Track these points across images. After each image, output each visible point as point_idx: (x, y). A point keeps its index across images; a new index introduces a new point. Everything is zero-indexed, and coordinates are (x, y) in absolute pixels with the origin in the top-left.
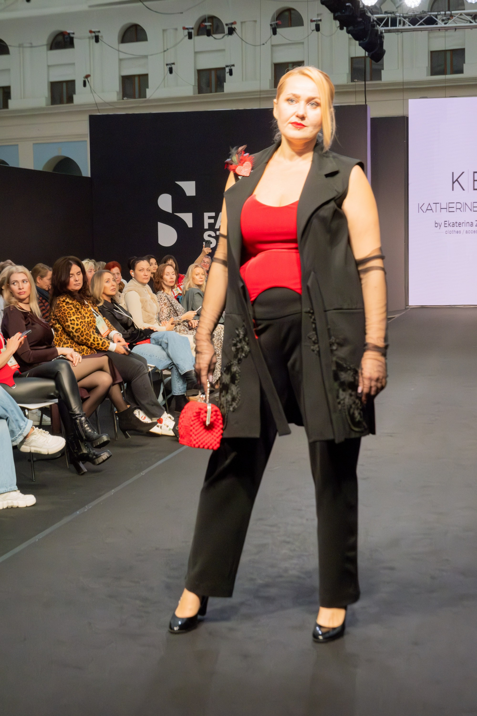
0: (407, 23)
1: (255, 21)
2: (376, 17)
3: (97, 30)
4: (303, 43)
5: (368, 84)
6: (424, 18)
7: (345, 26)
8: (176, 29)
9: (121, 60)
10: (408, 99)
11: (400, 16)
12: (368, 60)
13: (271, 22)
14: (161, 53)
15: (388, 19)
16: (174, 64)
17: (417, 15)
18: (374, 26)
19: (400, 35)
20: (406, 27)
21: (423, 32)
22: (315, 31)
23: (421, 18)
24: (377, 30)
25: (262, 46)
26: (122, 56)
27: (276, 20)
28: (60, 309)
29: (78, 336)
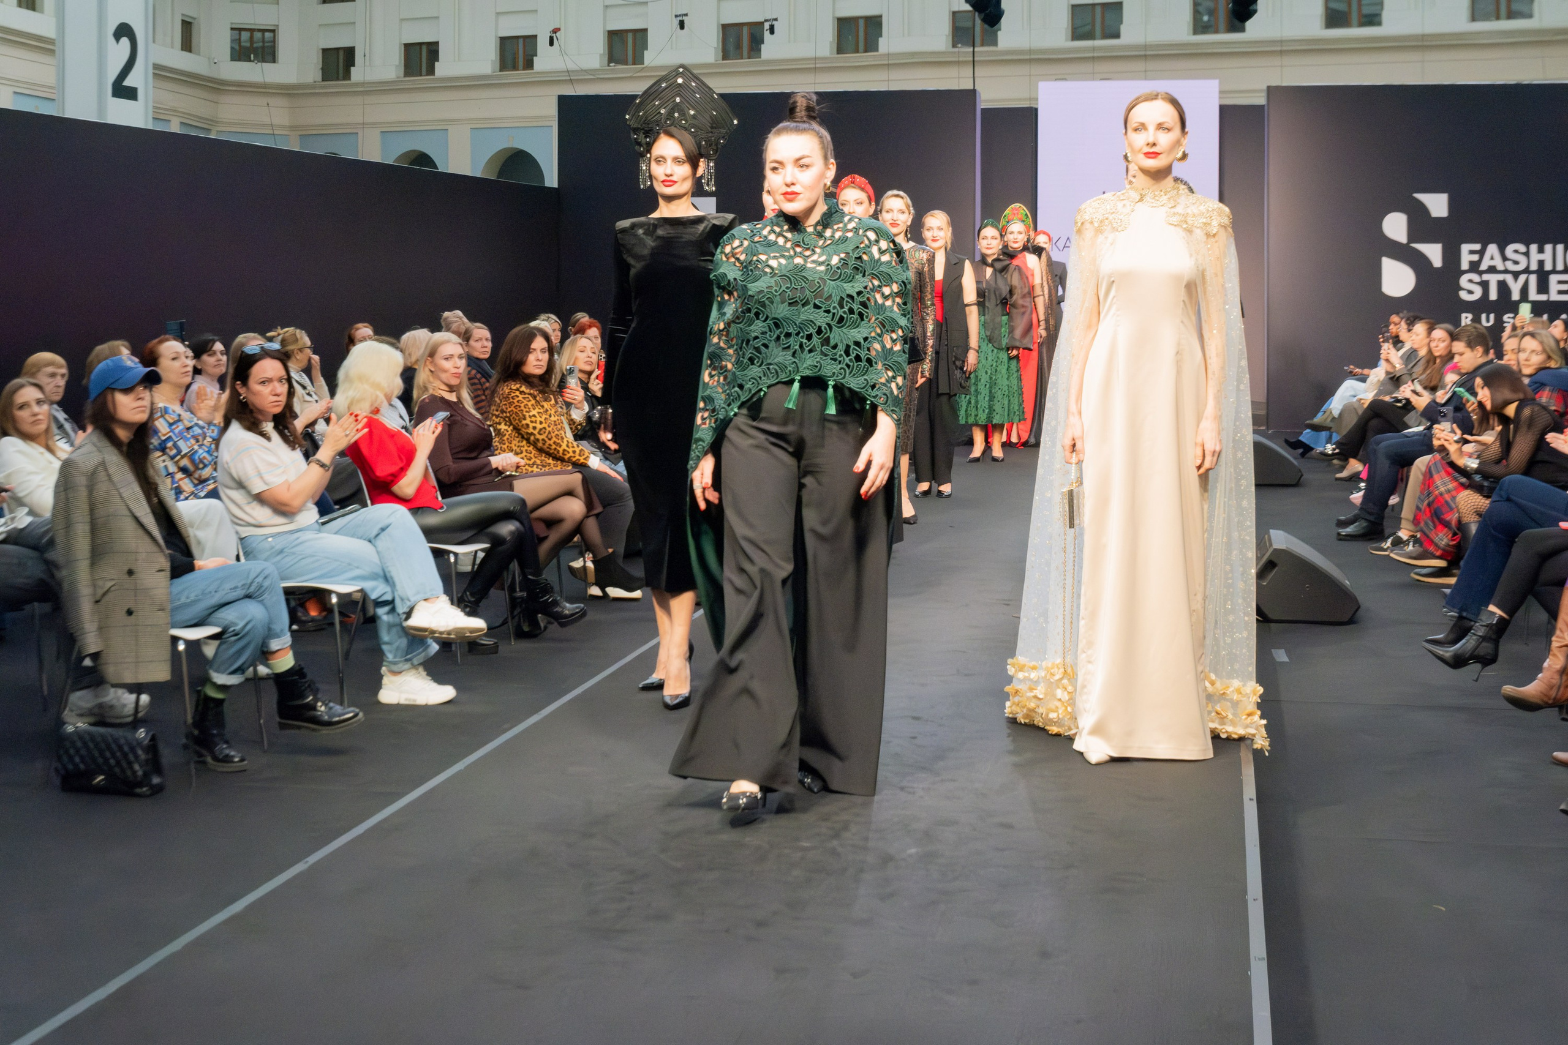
5: (979, 52)
9: (606, 7)
10: (1037, 80)
16: (686, 15)
28: (511, 400)
29: (543, 440)
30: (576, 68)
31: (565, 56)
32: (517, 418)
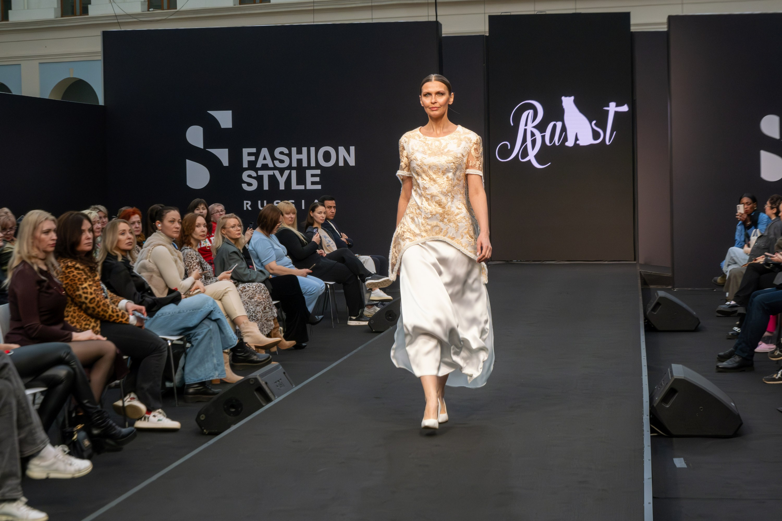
28: (67, 275)
29: (93, 308)
30: (122, 13)
31: (113, 4)
32: (72, 289)
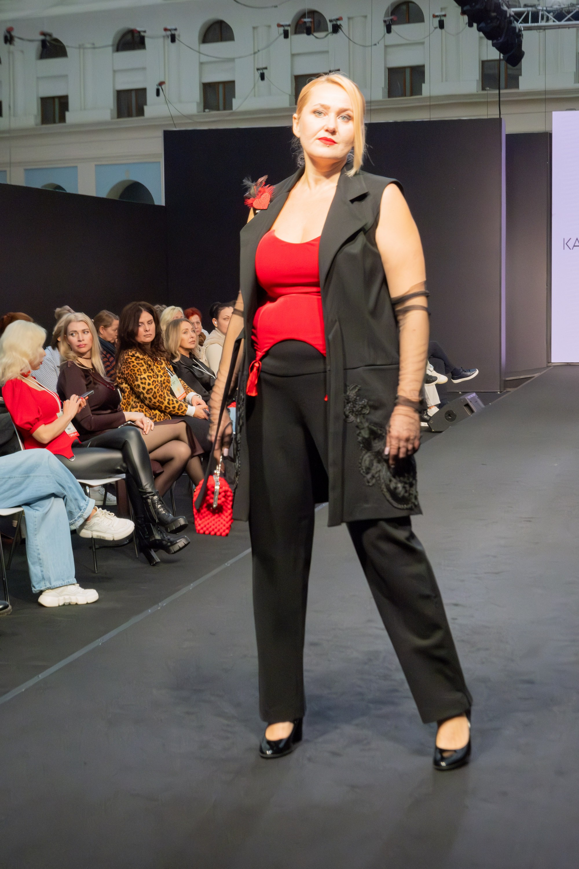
0: (551, 19)
1: (365, 17)
2: (513, 11)
3: (174, 27)
4: (423, 43)
5: (503, 93)
6: (572, 12)
7: (475, 22)
8: (269, 26)
9: (201, 64)
10: (551, 112)
11: (542, 10)
12: (503, 63)
13: (385, 17)
14: (251, 55)
15: (528, 14)
16: (266, 68)
17: (564, 9)
18: (511, 22)
19: (542, 32)
20: (551, 23)
21: (570, 29)
22: (438, 30)
23: (569, 12)
24: (515, 28)
25: (374, 47)
26: (204, 59)
27: (391, 15)
28: (128, 365)
30: (178, 114)
31: (169, 104)
32: (132, 379)
